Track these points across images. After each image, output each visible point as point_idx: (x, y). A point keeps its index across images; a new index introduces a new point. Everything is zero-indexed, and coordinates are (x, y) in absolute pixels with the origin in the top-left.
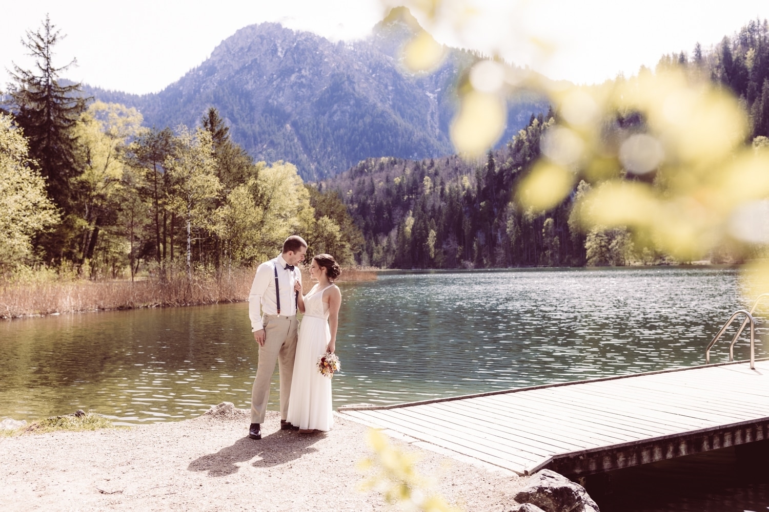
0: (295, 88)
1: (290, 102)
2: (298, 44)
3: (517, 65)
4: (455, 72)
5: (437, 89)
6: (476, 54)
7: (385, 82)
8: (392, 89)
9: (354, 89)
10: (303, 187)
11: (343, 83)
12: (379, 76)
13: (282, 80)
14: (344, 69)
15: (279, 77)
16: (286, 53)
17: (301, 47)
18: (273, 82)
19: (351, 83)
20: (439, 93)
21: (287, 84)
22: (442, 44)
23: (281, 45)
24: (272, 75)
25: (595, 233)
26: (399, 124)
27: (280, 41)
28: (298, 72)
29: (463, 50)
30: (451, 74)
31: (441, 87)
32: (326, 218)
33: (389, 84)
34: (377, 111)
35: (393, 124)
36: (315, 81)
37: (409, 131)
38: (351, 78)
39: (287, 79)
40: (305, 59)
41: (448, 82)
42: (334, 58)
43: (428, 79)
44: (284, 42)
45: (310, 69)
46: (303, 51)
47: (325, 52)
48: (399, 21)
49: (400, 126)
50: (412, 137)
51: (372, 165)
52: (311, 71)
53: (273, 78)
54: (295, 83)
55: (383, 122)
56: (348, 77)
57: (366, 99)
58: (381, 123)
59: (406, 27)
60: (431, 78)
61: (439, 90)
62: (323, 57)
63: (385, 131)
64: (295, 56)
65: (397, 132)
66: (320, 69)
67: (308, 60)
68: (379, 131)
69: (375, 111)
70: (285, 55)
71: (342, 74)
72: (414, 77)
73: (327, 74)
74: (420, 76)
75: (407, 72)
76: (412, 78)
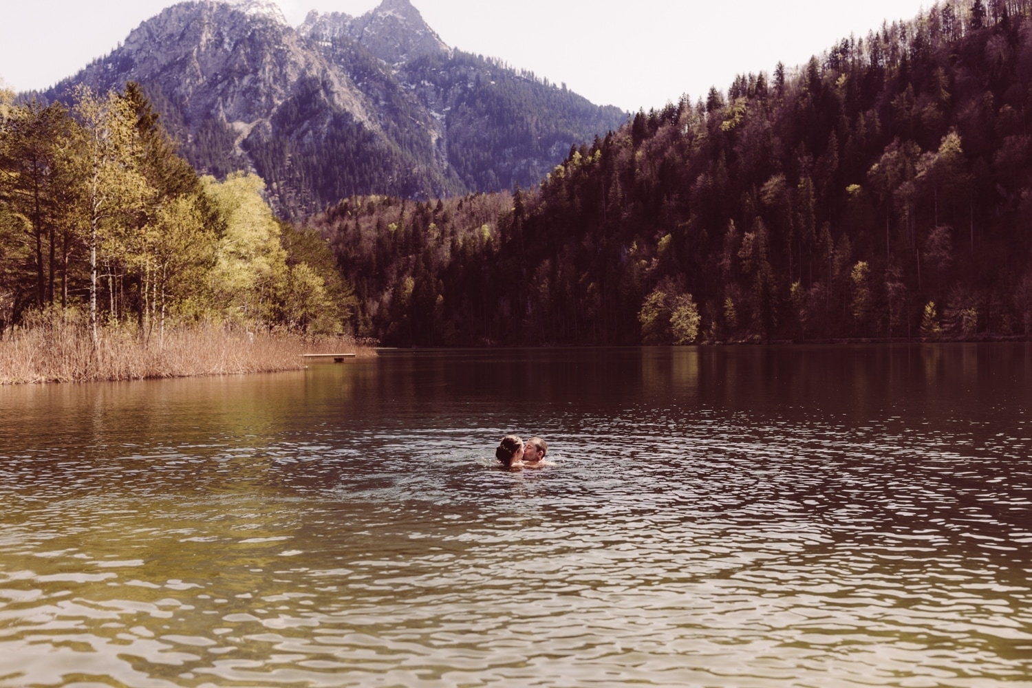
0: (248, 95)
1: (241, 114)
2: (253, 34)
3: (551, 83)
4: (469, 86)
5: (445, 107)
6: (497, 64)
7: (374, 95)
8: (385, 105)
9: (332, 101)
11: (317, 91)
12: (367, 85)
13: (229, 83)
14: (318, 73)
15: (225, 78)
16: (236, 45)
17: (257, 37)
18: (217, 85)
19: (329, 93)
20: (449, 113)
21: (237, 90)
22: (453, 47)
23: (228, 35)
24: (216, 75)
25: (653, 302)
26: (394, 152)
27: (227, 28)
28: (252, 73)
29: (481, 56)
30: (465, 89)
31: (451, 106)
32: (304, 267)
33: (380, 97)
34: (364, 133)
35: (386, 152)
36: (278, 87)
37: (407, 163)
38: (328, 86)
39: (237, 82)
40: (263, 56)
41: (460, 99)
42: (304, 56)
43: (434, 93)
44: (233, 31)
45: (270, 70)
46: (261, 44)
47: (292, 48)
48: (394, 12)
49: (396, 155)
50: (411, 170)
51: (357, 205)
52: (272, 73)
53: (216, 79)
54: (249, 89)
55: (373, 148)
56: (324, 84)
57: (348, 115)
58: (370, 150)
59: (405, 21)
60: (438, 92)
61: (449, 108)
62: (289, 55)
63: (374, 160)
64: (249, 50)
65: (391, 163)
66: (284, 71)
67: (268, 58)
68: (367, 161)
69: (361, 133)
70: (234, 48)
71: (315, 79)
72: (415, 90)
73: (293, 78)
74: (422, 89)
75: (405, 82)
76: (412, 90)
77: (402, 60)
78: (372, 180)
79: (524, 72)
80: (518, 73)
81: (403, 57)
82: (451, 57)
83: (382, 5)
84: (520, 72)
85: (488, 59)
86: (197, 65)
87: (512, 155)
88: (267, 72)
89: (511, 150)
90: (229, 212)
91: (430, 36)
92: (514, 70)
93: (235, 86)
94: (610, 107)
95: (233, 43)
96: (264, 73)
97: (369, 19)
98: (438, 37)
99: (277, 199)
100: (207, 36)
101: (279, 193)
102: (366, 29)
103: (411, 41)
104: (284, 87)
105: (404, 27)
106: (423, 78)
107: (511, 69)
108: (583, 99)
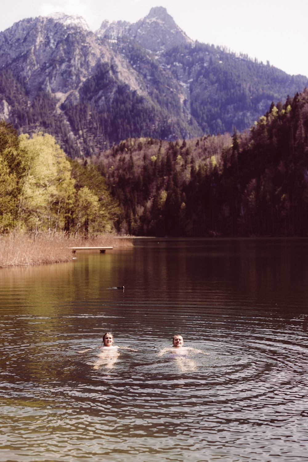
0: (65, 75)
1: (61, 88)
2: (68, 37)
3: (259, 61)
4: (205, 65)
5: (189, 79)
6: (224, 50)
7: (144, 73)
8: (151, 79)
9: (117, 78)
10: (65, 160)
11: (108, 72)
12: (139, 67)
13: (53, 68)
14: (108, 60)
15: (51, 65)
16: (57, 44)
17: (71, 38)
18: (45, 70)
19: (115, 72)
20: (192, 83)
21: (58, 72)
22: (194, 40)
23: (53, 38)
24: (45, 63)
26: (156, 109)
27: (52, 34)
28: (67, 61)
29: (213, 45)
30: (203, 67)
31: (193, 78)
32: (86, 190)
33: (148, 74)
34: (137, 97)
35: (151, 109)
36: (83, 70)
37: (164, 116)
38: (115, 68)
39: (58, 67)
40: (74, 50)
41: (199, 73)
42: (100, 50)
43: (182, 70)
44: (56, 35)
45: (79, 59)
46: (73, 43)
47: (92, 45)
48: (157, 19)
49: (157, 111)
50: (167, 121)
51: (131, 144)
52: (80, 61)
53: (45, 66)
54: (65, 72)
55: (142, 107)
56: (112, 67)
57: (127, 86)
58: (141, 108)
59: (164, 24)
60: (185, 69)
61: (191, 80)
62: (90, 49)
63: (143, 115)
64: (65, 47)
65: (154, 116)
66: (87, 60)
67: (77, 51)
68: (138, 115)
69: (135, 97)
70: (57, 46)
71: (107, 64)
72: (170, 69)
73: (93, 63)
74: (175, 68)
75: (163, 64)
76: (168, 69)
77: (162, 49)
78: (142, 128)
79: (241, 55)
80: (238, 55)
81: (163, 47)
82: (193, 46)
83: (149, 15)
84: (239, 55)
85: (218, 47)
86: (34, 57)
87: (233, 109)
88: (76, 61)
89: (232, 106)
90: (32, 159)
91: (179, 33)
92: (235, 54)
93: (57, 70)
94: (299, 76)
95: (56, 43)
96: (75, 61)
97: (141, 24)
98: (185, 34)
99: (82, 141)
100: (40, 39)
101: (83, 137)
102: (139, 30)
103: (168, 37)
104: (87, 70)
105: (163, 28)
106: (175, 61)
107: (232, 53)
108: (281, 71)
